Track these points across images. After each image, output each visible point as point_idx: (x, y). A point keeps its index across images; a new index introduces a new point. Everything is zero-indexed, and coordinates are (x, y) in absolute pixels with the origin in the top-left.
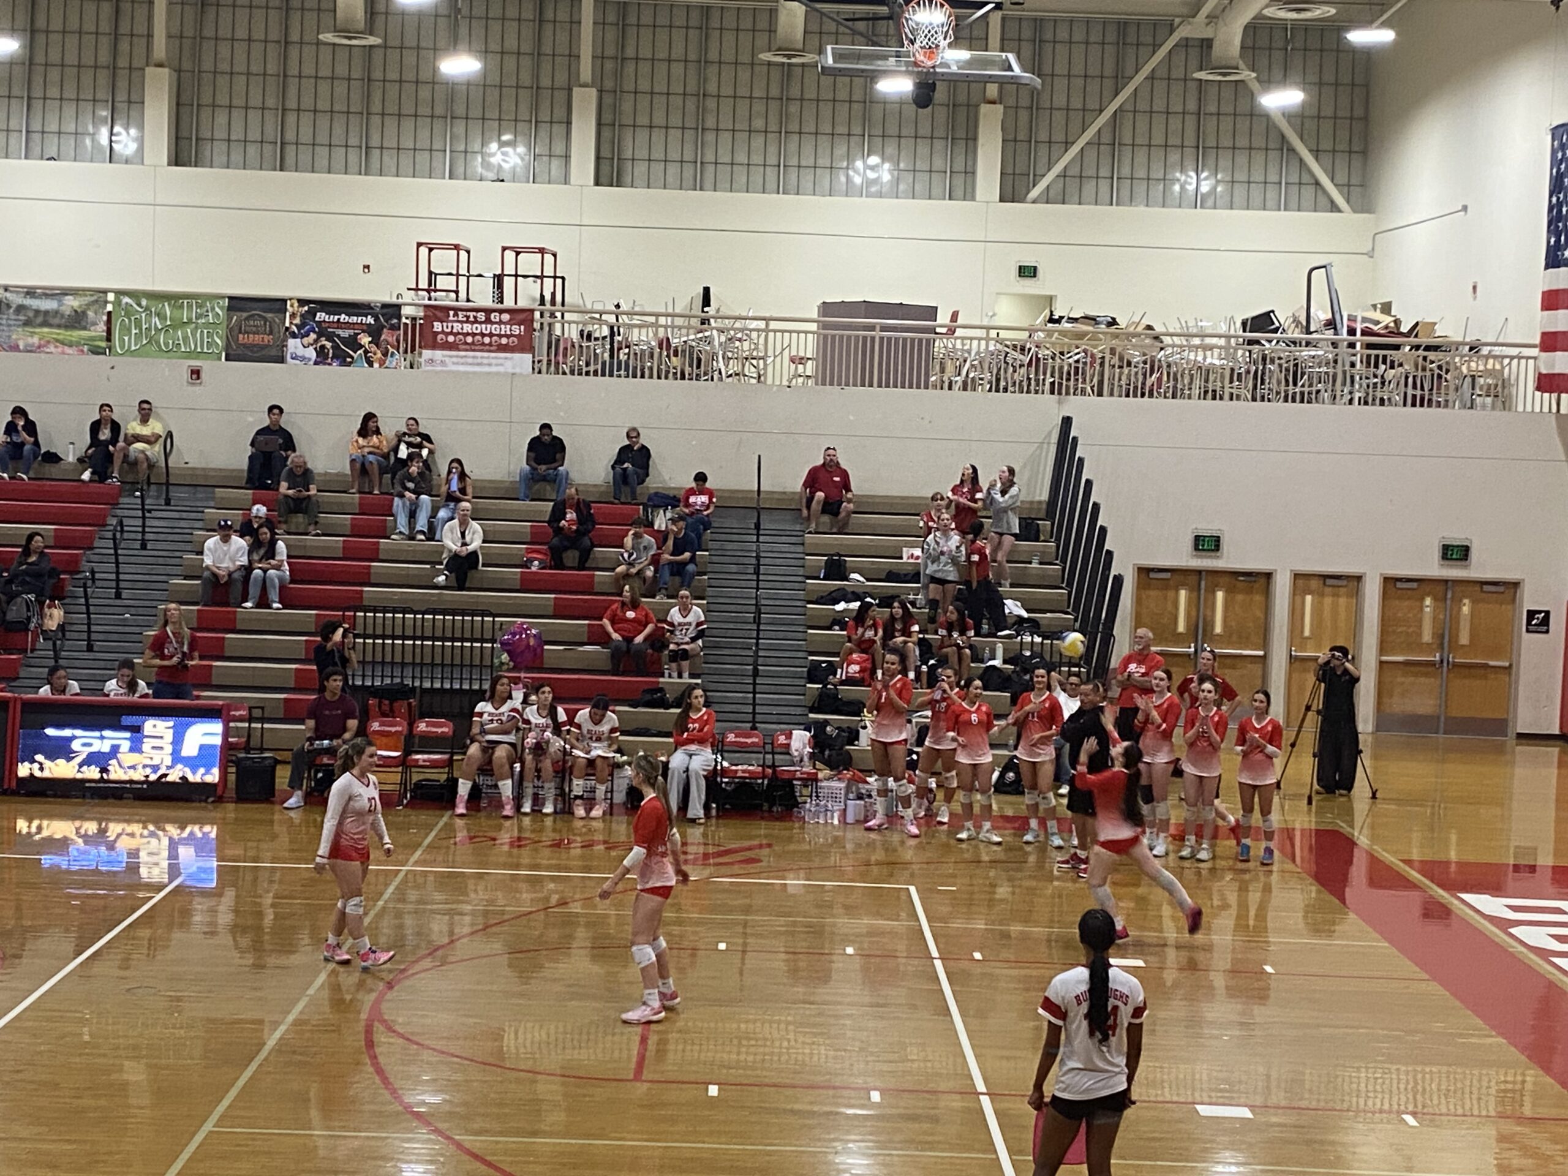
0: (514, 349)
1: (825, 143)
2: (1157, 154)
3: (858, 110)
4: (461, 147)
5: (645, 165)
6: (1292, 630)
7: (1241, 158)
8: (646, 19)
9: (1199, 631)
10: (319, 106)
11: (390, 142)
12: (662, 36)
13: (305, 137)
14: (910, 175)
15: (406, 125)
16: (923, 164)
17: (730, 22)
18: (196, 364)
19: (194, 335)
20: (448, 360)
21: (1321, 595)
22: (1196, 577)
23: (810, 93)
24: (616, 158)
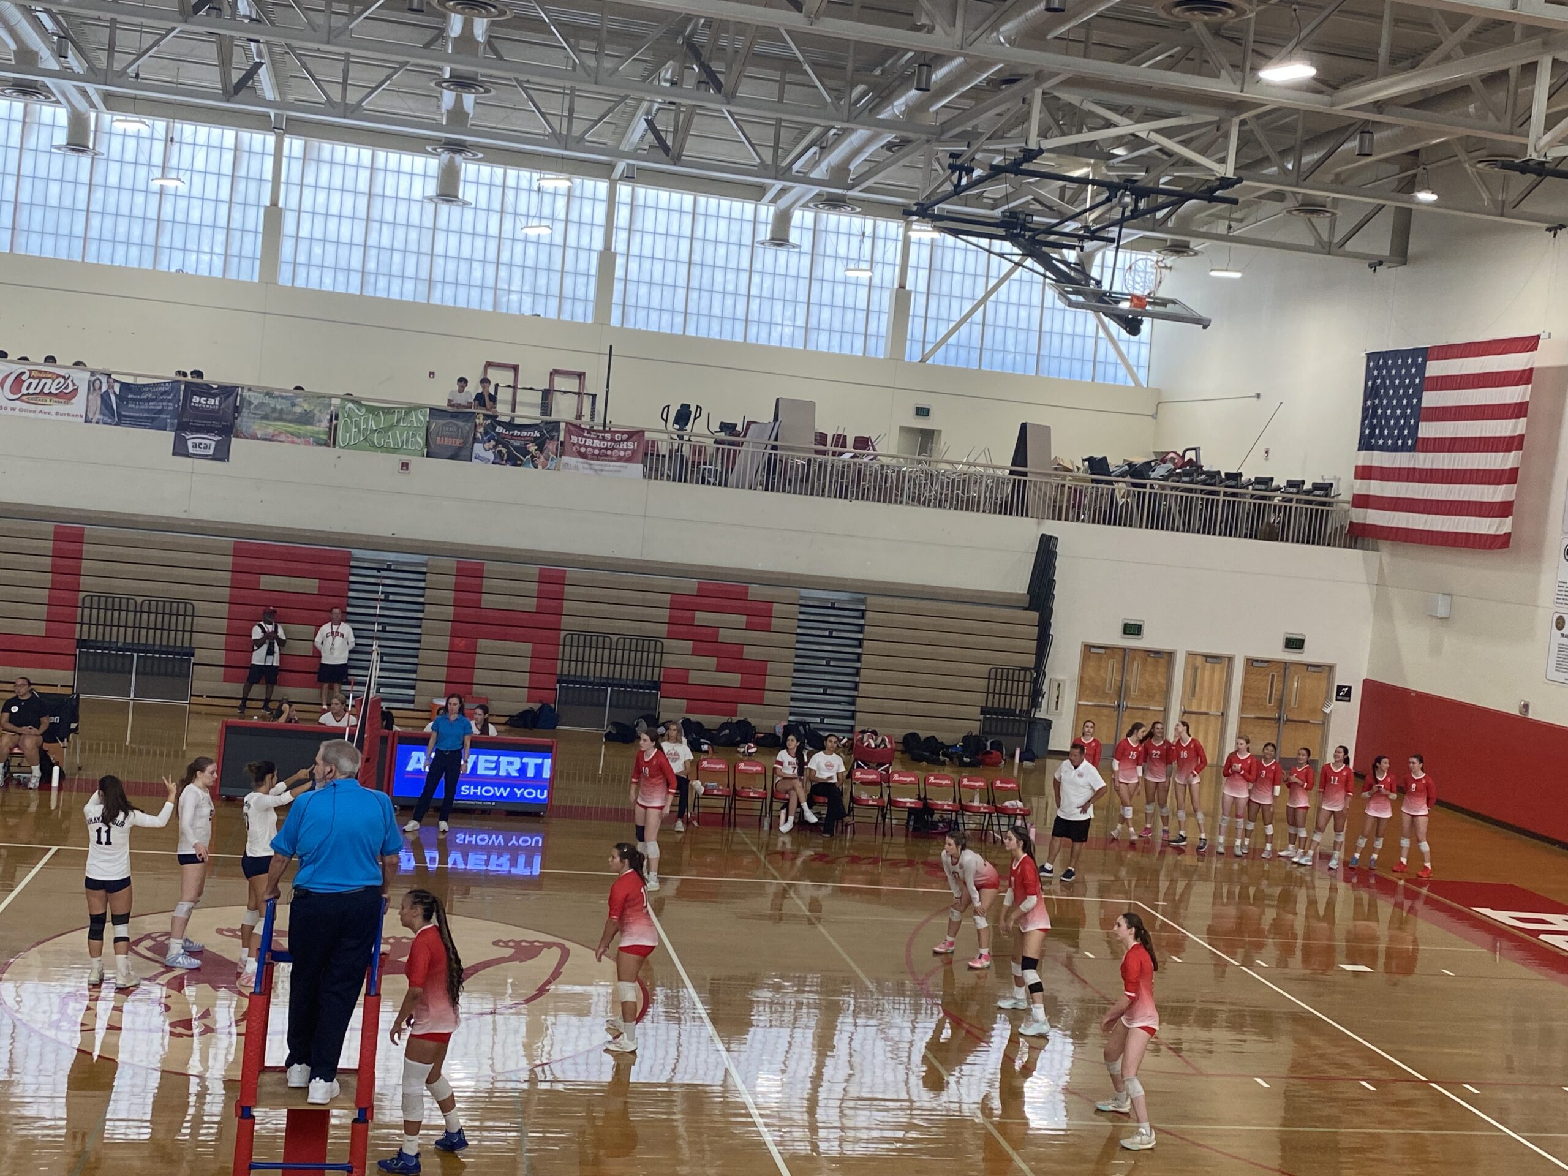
0: (629, 460)
1: (778, 306)
2: (1011, 334)
3: (803, 284)
4: (506, 287)
5: (645, 311)
6: (1184, 693)
7: (1067, 341)
8: (651, 202)
9: (1122, 691)
10: (396, 245)
11: (450, 278)
12: (662, 216)
13: (384, 269)
14: (838, 335)
15: (464, 266)
16: (848, 327)
17: (712, 210)
18: (405, 458)
19: (401, 435)
20: (580, 466)
21: (1204, 669)
22: (1121, 653)
23: (769, 267)
24: (624, 305)
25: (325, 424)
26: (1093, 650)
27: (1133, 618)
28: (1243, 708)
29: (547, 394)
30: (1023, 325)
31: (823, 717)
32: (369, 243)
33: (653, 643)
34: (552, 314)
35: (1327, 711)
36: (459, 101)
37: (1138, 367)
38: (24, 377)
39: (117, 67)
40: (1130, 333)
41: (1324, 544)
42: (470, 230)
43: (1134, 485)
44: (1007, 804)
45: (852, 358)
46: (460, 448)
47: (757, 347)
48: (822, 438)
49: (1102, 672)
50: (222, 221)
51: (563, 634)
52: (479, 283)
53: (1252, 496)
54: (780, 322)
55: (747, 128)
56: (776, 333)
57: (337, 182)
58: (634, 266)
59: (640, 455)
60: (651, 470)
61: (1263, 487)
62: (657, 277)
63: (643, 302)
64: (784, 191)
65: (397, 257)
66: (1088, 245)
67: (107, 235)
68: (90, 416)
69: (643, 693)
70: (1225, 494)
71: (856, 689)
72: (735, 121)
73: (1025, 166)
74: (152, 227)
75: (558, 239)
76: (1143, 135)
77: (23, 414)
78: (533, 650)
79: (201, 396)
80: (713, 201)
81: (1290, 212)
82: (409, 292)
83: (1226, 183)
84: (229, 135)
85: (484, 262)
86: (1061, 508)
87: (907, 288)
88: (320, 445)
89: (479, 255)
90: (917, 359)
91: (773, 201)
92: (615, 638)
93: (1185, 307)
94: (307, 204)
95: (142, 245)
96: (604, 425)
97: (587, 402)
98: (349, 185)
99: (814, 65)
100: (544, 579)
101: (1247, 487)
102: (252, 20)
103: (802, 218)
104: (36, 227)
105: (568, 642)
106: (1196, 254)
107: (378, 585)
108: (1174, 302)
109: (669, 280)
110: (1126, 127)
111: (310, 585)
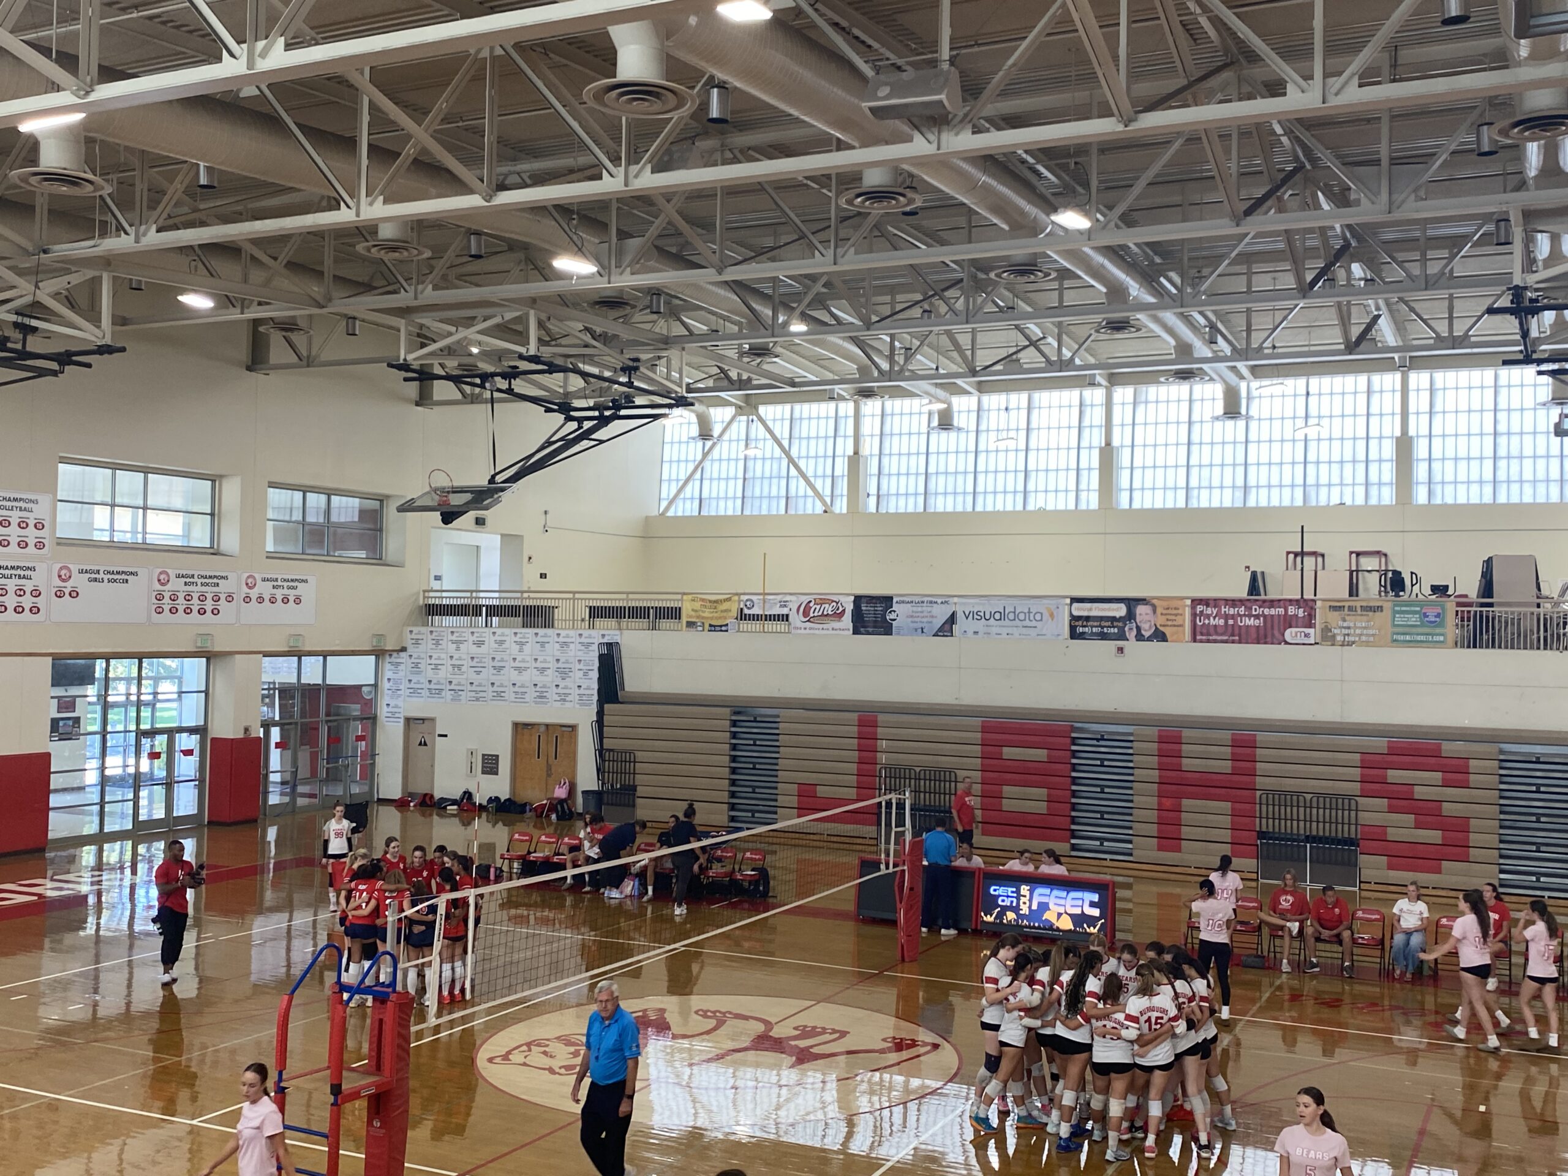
4: (1314, 482)
5: (1453, 486)
8: (1450, 384)
10: (1214, 461)
11: (1263, 482)
12: (1463, 395)
13: (1205, 483)
15: (1275, 469)
24: (1430, 483)
31: (1538, 875)
32: (1191, 463)
33: (1346, 801)
34: (1360, 501)
38: (812, 604)
42: (1279, 438)
50: (1073, 465)
51: (1258, 793)
52: (1289, 482)
57: (1162, 418)
58: (1437, 445)
63: (1449, 477)
65: (1216, 471)
67: (990, 488)
69: (1342, 849)
74: (1021, 476)
75: (1361, 433)
78: (1233, 809)
80: (1516, 372)
82: (1227, 499)
84: (1076, 393)
85: (1293, 463)
92: (1308, 797)
94: (1139, 439)
95: (1015, 492)
98: (1173, 418)
100: (1236, 743)
104: (941, 489)
105: (1264, 801)
109: (1475, 453)
111: (1041, 754)
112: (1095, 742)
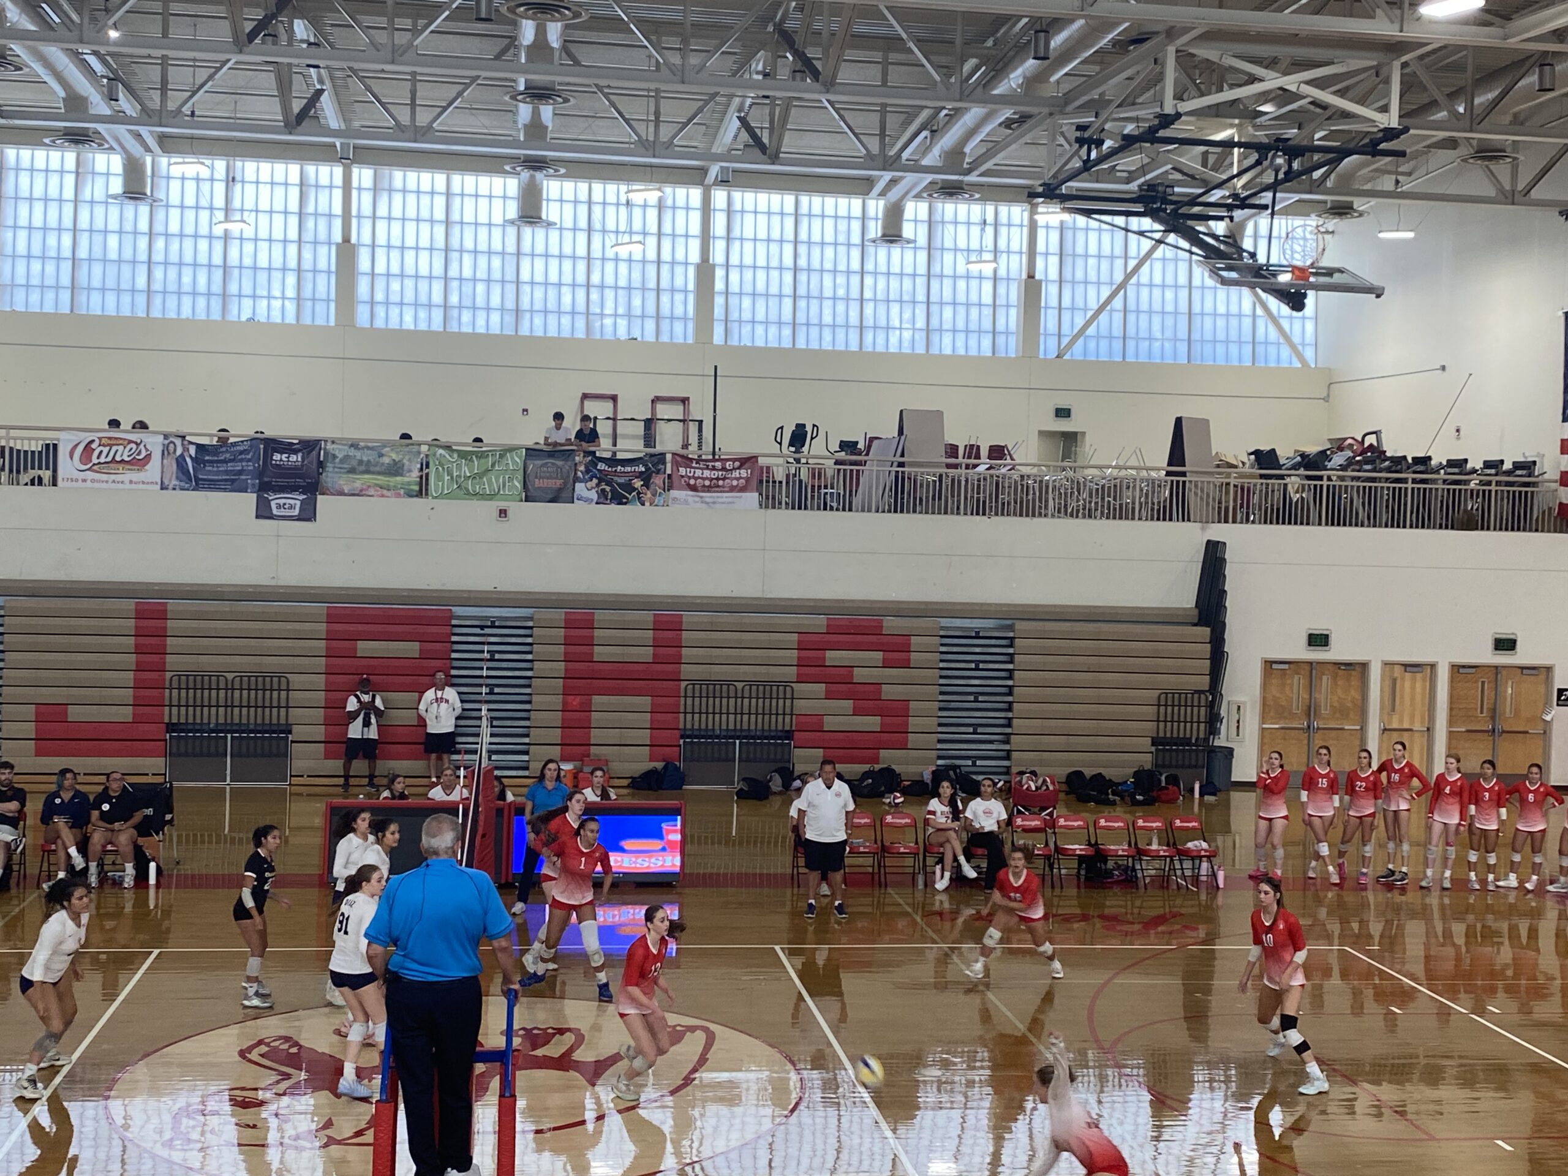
0: (743, 489)
1: (895, 309)
2: (1156, 320)
3: (921, 282)
4: (598, 311)
5: (750, 326)
6: (1382, 708)
7: (1221, 323)
8: (749, 207)
9: (1311, 711)
10: (479, 275)
11: (538, 306)
12: (762, 220)
13: (467, 302)
14: (962, 336)
15: (552, 292)
16: (973, 326)
17: (816, 210)
18: (503, 505)
19: (497, 481)
20: (690, 499)
21: (1403, 679)
22: (1307, 668)
23: (883, 268)
24: (726, 321)
25: (416, 474)
26: (1275, 666)
27: (1319, 627)
28: (1451, 722)
29: (649, 423)
30: (1169, 308)
31: (974, 759)
33: (780, 689)
34: (650, 337)
35: (1548, 718)
36: (536, 114)
37: (1304, 345)
38: (94, 446)
39: (171, 106)
40: (1294, 308)
41: (1530, 530)
42: (557, 253)
43: (1309, 478)
44: (1190, 845)
45: (980, 359)
46: (560, 490)
47: (874, 355)
48: (952, 451)
49: (1288, 691)
50: (292, 263)
51: (683, 684)
52: (569, 308)
53: (1445, 481)
54: (897, 325)
55: (847, 115)
56: (894, 339)
57: (411, 213)
58: (734, 276)
59: (754, 483)
60: (767, 498)
61: (1456, 470)
62: (761, 287)
63: (747, 315)
64: (894, 182)
65: (481, 288)
66: (1238, 214)
67: (172, 287)
68: (166, 482)
69: (775, 744)
70: (1414, 481)
71: (1009, 725)
72: (837, 110)
73: (1162, 133)
74: (218, 275)
75: (652, 255)
76: (1293, 88)
77: (96, 485)
78: (653, 705)
79: (282, 453)
80: (817, 200)
81: (1465, 160)
82: (494, 324)
83: (1390, 134)
84: (294, 169)
85: (574, 285)
86: (1227, 509)
87: (1037, 277)
88: (411, 496)
89: (567, 278)
90: (1052, 354)
91: (883, 194)
92: (740, 685)
93: (1354, 275)
94: (381, 239)
95: (209, 294)
96: (714, 453)
97: (693, 428)
98: (425, 214)
99: (919, 41)
100: (658, 626)
101: (1437, 472)
102: (310, 44)
103: (915, 210)
104: (96, 282)
105: (689, 693)
106: (1361, 215)
107: (483, 643)
108: (1340, 271)
109: (774, 289)
110: (1273, 81)
111: (411, 649)
112: (478, 631)
